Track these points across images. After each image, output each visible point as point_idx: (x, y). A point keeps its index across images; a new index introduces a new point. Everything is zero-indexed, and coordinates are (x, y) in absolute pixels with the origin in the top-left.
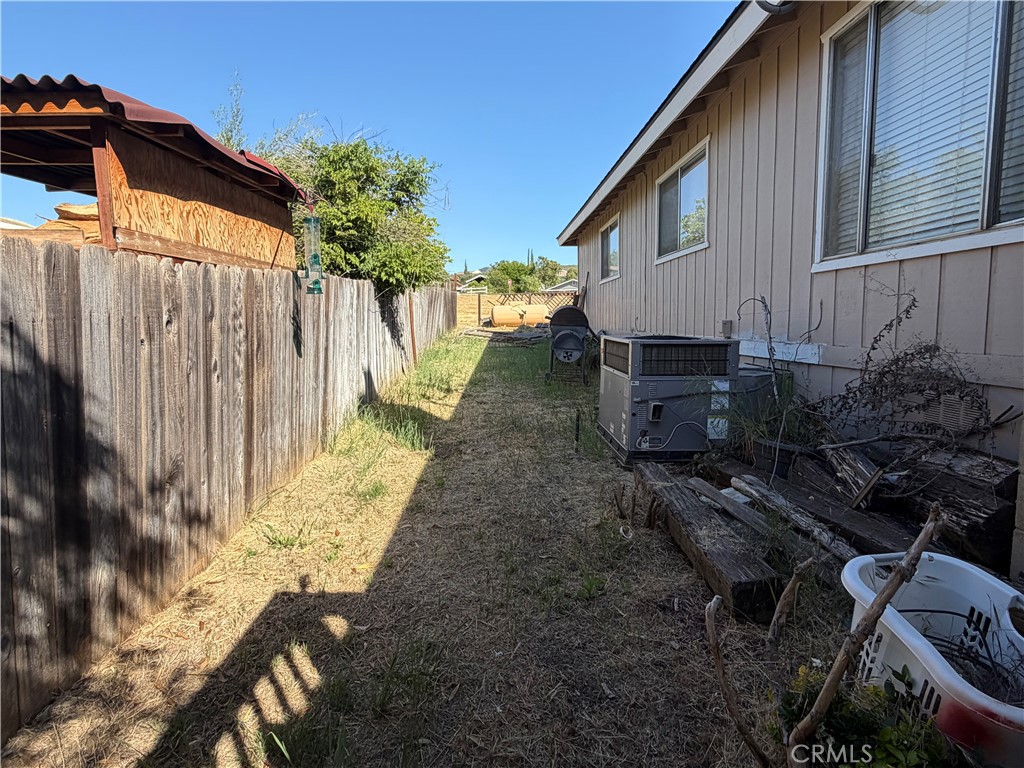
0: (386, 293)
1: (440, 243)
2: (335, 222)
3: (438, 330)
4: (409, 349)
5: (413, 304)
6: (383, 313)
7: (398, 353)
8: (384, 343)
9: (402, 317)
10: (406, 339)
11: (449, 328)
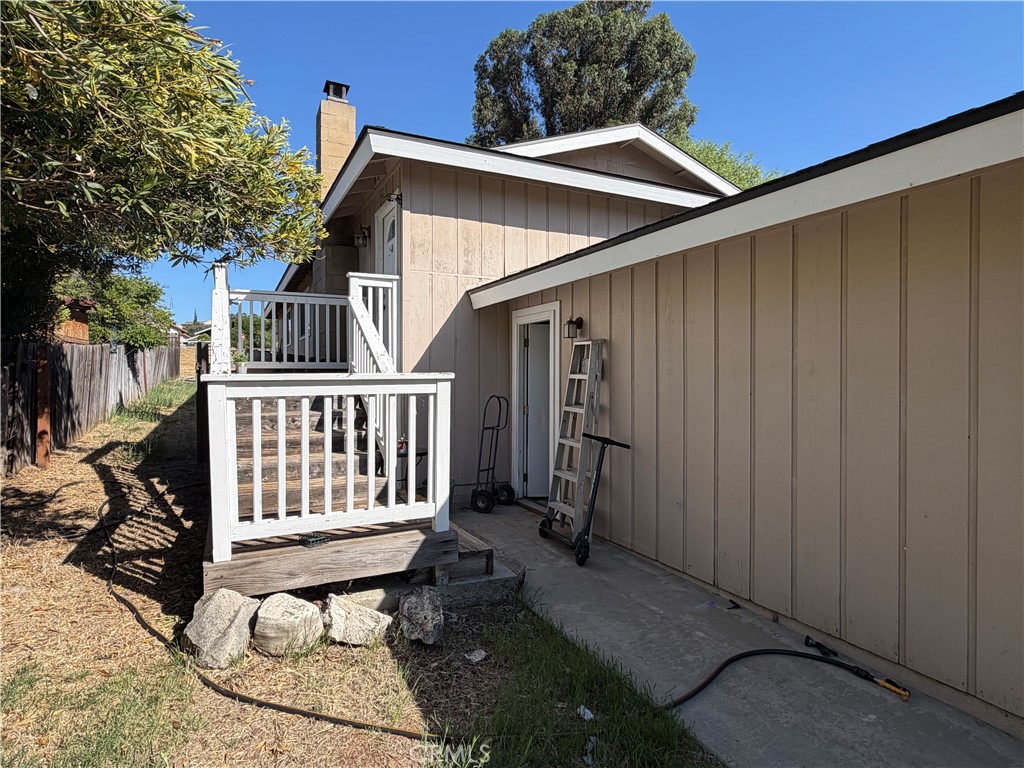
0: (131, 351)
1: (165, 308)
2: (106, 316)
3: (163, 376)
4: (142, 385)
5: (146, 358)
6: (129, 362)
7: (136, 386)
8: (129, 379)
9: (139, 365)
10: (141, 378)
11: (172, 375)
